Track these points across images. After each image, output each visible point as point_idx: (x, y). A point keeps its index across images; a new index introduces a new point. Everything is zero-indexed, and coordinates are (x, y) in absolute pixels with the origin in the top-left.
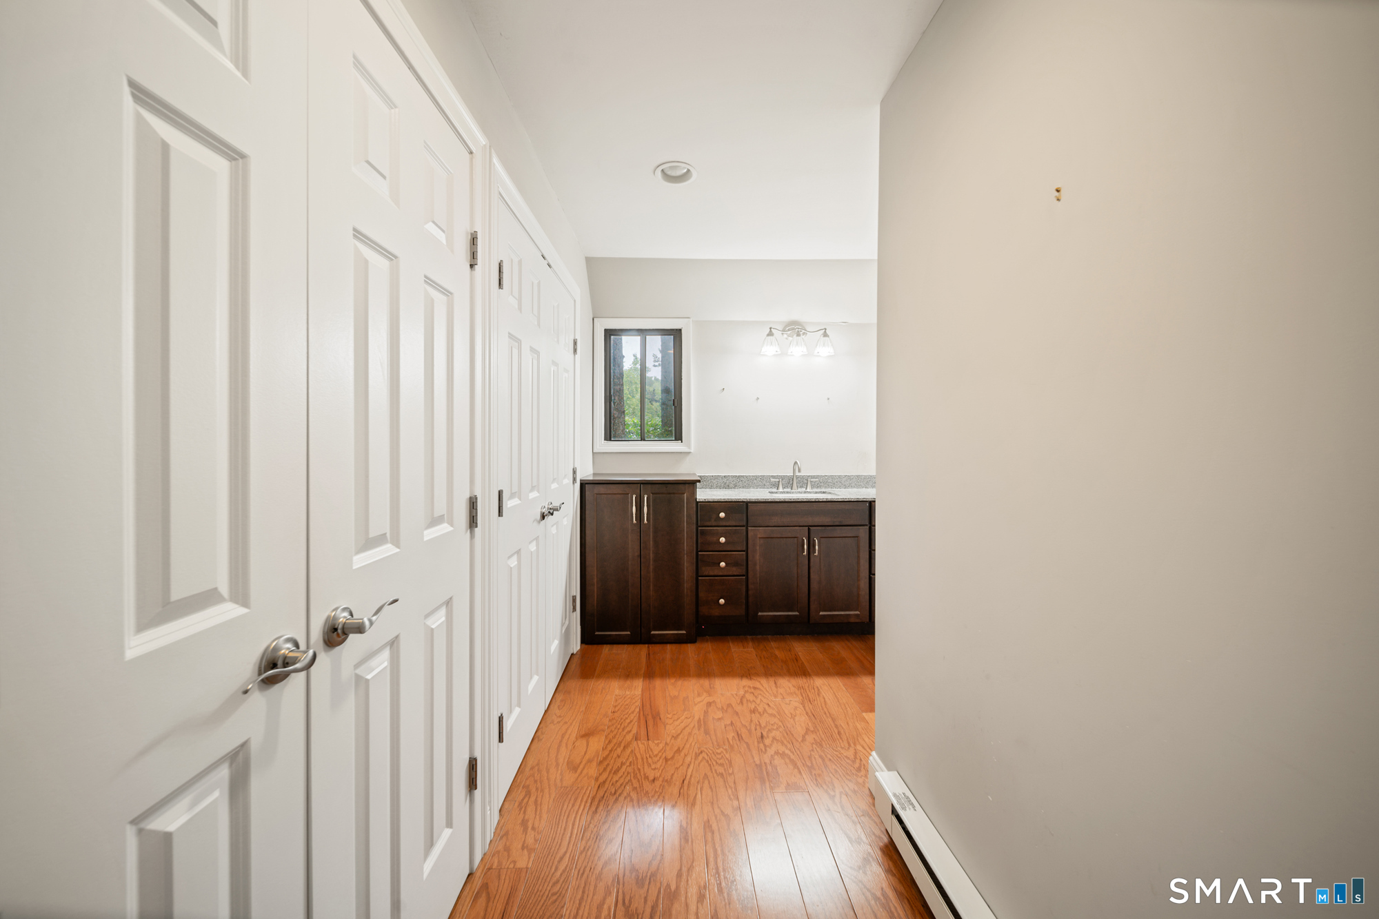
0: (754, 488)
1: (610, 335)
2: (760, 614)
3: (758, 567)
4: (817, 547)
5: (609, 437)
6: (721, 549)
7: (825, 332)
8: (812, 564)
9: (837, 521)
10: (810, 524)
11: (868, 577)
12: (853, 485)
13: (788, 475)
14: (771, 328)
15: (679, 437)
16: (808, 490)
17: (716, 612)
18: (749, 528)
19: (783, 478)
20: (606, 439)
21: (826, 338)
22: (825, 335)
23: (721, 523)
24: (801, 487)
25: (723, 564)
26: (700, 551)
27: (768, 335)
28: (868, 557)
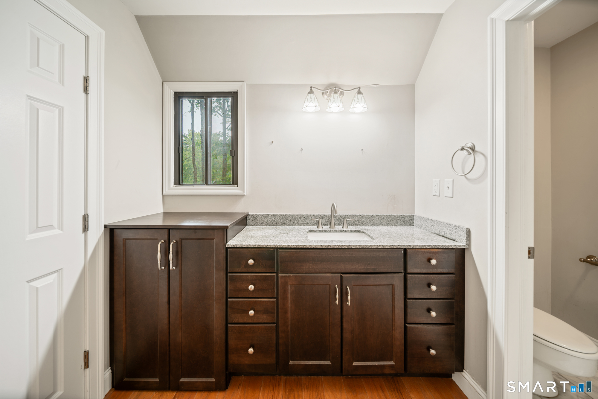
0: (298, 225)
1: (180, 97)
2: (291, 363)
3: (289, 315)
4: (349, 297)
5: (178, 181)
6: (250, 296)
7: (359, 90)
8: (344, 313)
9: (370, 269)
10: (343, 271)
11: (403, 327)
12: (384, 223)
13: (328, 214)
14: (311, 87)
15: (235, 182)
16: (345, 229)
17: (246, 361)
18: (280, 275)
19: (323, 217)
20: (175, 184)
21: (360, 95)
22: (359, 93)
23: (251, 270)
24: (339, 225)
25: (252, 313)
26: (230, 298)
27: (309, 93)
28: (403, 306)
